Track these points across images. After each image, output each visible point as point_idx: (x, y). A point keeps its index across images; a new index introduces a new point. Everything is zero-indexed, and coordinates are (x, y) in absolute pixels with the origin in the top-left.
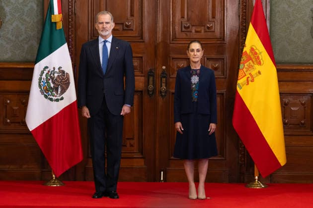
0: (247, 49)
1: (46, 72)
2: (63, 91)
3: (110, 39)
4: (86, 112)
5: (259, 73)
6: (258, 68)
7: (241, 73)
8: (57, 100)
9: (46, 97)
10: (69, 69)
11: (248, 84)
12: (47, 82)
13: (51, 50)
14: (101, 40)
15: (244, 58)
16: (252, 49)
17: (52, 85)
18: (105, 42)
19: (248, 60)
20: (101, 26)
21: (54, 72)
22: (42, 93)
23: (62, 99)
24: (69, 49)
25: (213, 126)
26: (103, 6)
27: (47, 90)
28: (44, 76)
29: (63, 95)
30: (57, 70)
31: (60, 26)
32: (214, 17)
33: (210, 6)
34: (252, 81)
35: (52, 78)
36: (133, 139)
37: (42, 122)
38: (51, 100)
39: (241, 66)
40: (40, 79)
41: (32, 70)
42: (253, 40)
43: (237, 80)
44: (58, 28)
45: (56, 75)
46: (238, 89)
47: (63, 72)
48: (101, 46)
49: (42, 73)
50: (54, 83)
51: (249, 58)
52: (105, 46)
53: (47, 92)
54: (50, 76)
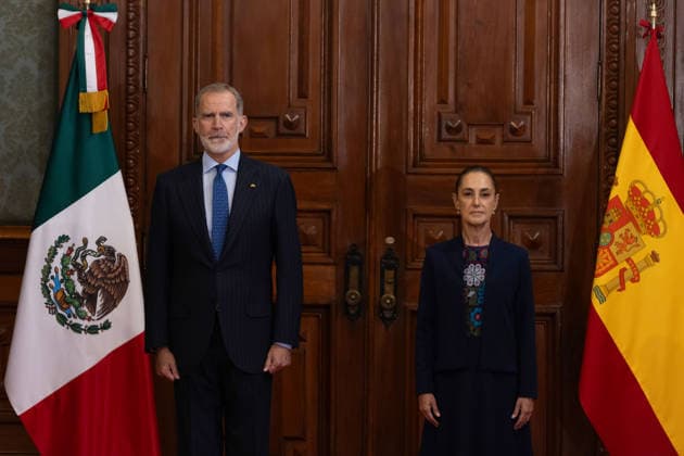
0: (619, 191)
1: (61, 252)
2: (110, 304)
3: (233, 161)
4: (168, 364)
5: (655, 257)
6: (650, 243)
7: (602, 258)
8: (93, 330)
9: (62, 320)
10: (126, 242)
11: (623, 288)
12: (66, 280)
13: (77, 192)
14: (209, 163)
15: (612, 215)
16: (634, 192)
17: (79, 288)
18: (220, 168)
19: (621, 223)
20: (207, 123)
21: (83, 251)
22: (52, 310)
23: (107, 326)
24: (127, 186)
25: (525, 405)
26: (222, 69)
27: (64, 302)
28: (57, 263)
29: (109, 317)
30: (92, 246)
31: (102, 124)
32: (528, 102)
33: (520, 72)
34: (635, 279)
35: (80, 269)
36: (302, 439)
37: (50, 392)
38: (76, 328)
39: (604, 239)
40: (47, 271)
41: (24, 245)
42: (636, 165)
43: (593, 276)
44: (96, 130)
45: (90, 260)
46: (595, 302)
47: (110, 251)
48: (208, 180)
49: (53, 253)
50: (83, 281)
51: (627, 217)
52: (219, 180)
53: (63, 305)
54: (75, 261)
